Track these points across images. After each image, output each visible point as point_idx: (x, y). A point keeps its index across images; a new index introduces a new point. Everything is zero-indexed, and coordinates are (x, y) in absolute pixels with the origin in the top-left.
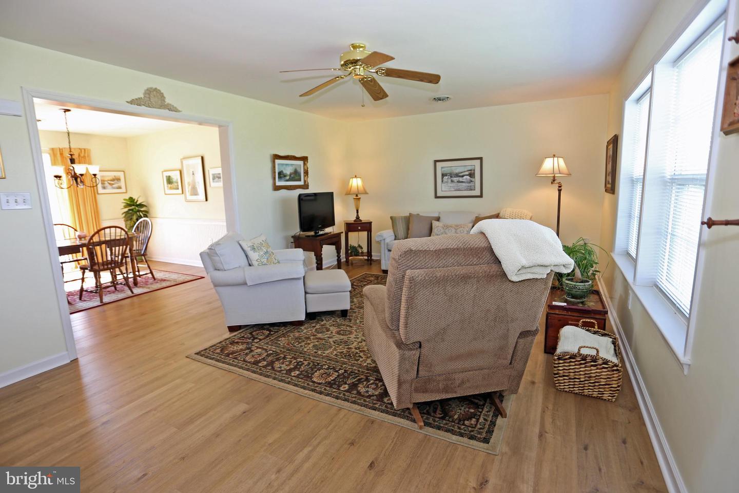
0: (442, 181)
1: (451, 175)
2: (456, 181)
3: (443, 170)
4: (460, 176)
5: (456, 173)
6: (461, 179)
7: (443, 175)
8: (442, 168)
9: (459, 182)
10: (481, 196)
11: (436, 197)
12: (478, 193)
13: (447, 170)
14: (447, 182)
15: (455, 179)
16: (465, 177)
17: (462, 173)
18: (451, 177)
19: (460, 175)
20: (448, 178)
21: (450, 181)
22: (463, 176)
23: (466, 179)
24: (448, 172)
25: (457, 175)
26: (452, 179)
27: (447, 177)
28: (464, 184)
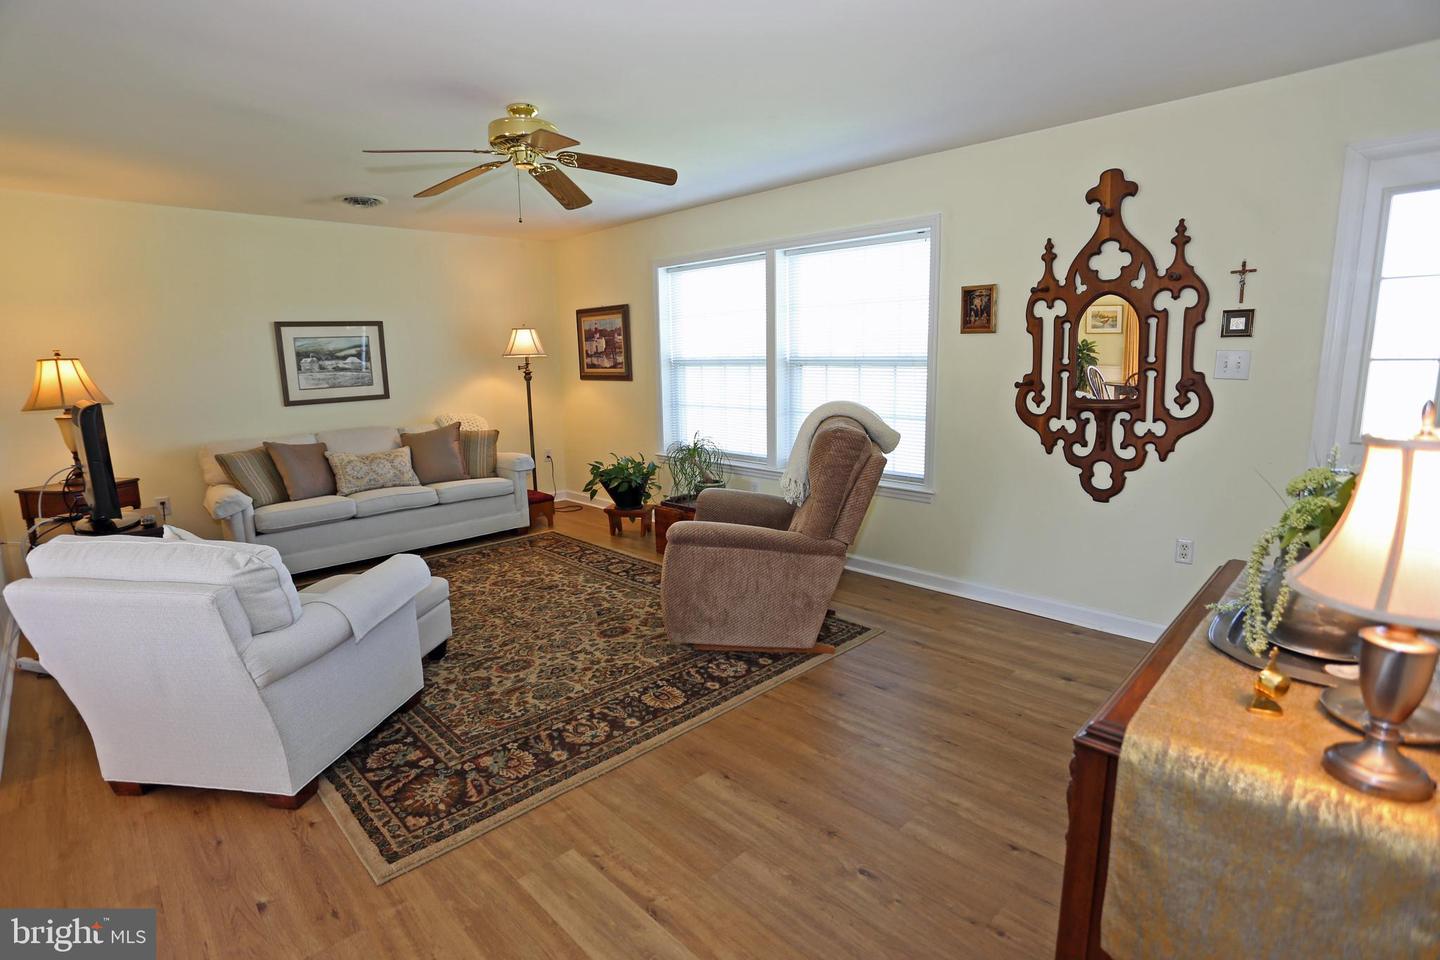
0: (299, 369)
1: (319, 355)
2: (330, 368)
3: (298, 344)
4: (338, 358)
5: (331, 351)
6: (341, 364)
7: (300, 356)
8: (295, 339)
9: (337, 369)
10: (386, 395)
11: (288, 403)
12: (378, 389)
13: (303, 345)
14: (311, 370)
15: (329, 364)
16: (349, 360)
17: (341, 350)
18: (319, 359)
19: (339, 354)
20: (312, 362)
21: (316, 367)
22: (345, 358)
23: (352, 363)
24: (310, 349)
25: (332, 356)
26: (321, 362)
27: (309, 360)
28: (349, 373)
